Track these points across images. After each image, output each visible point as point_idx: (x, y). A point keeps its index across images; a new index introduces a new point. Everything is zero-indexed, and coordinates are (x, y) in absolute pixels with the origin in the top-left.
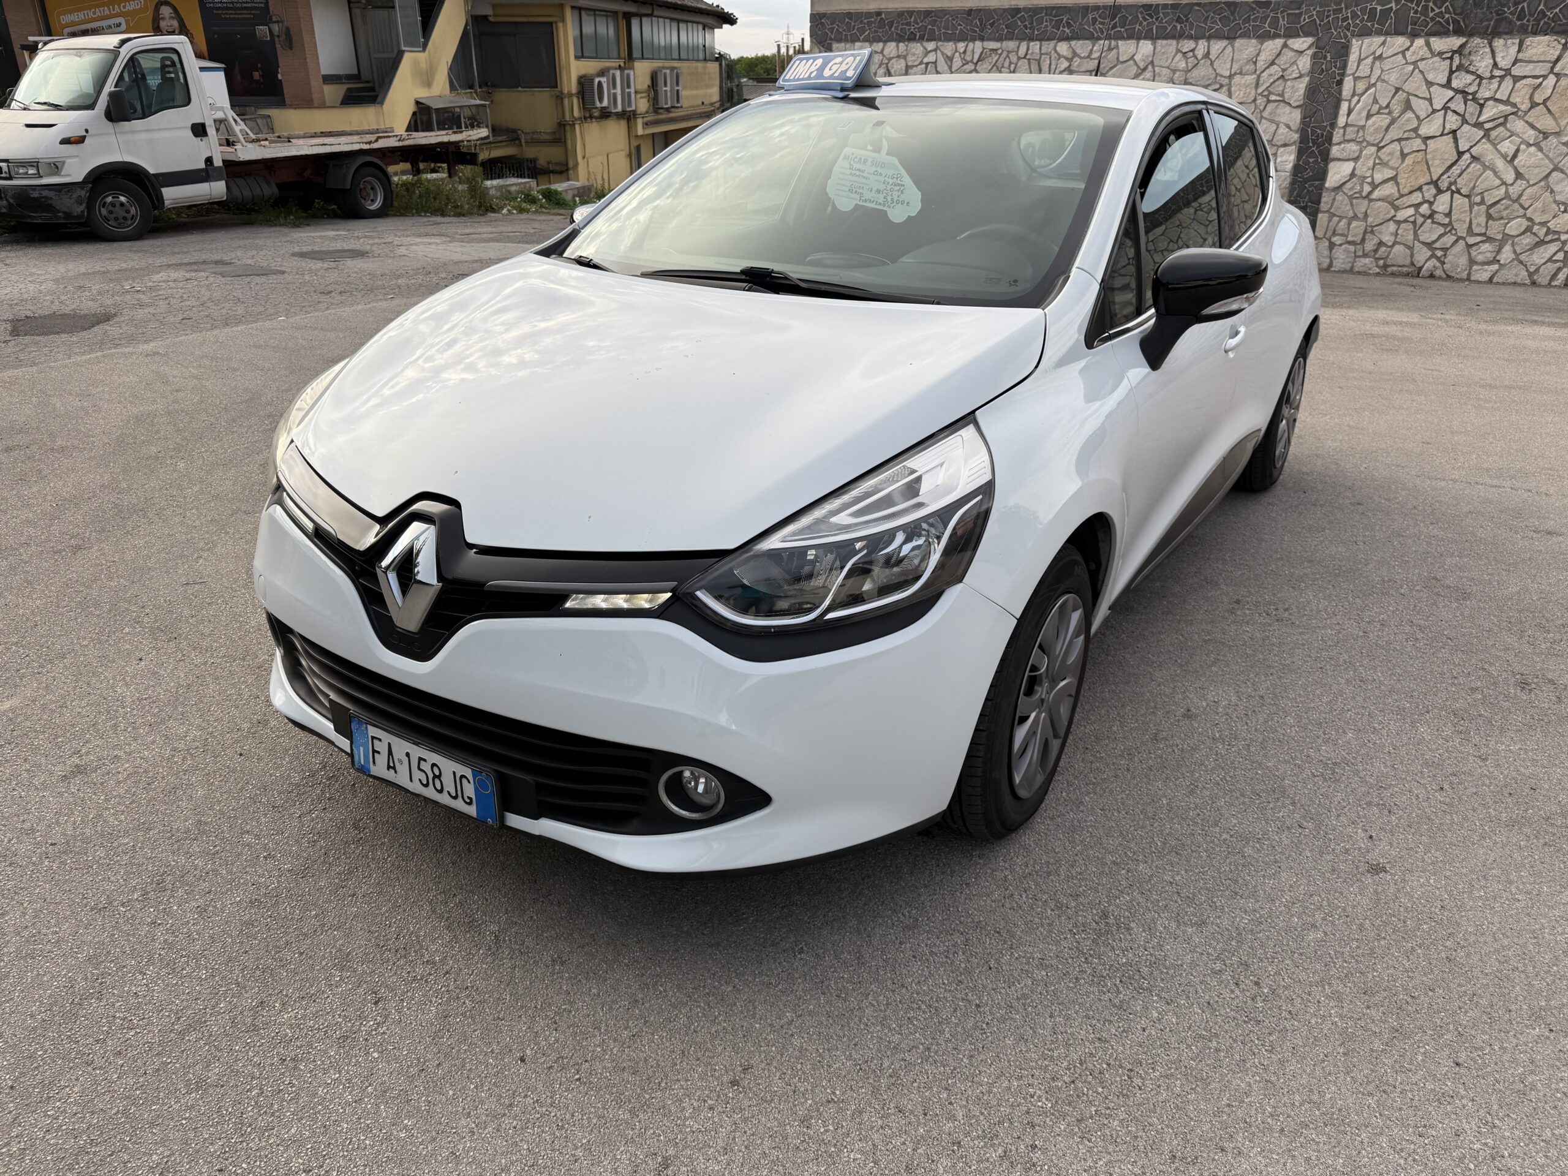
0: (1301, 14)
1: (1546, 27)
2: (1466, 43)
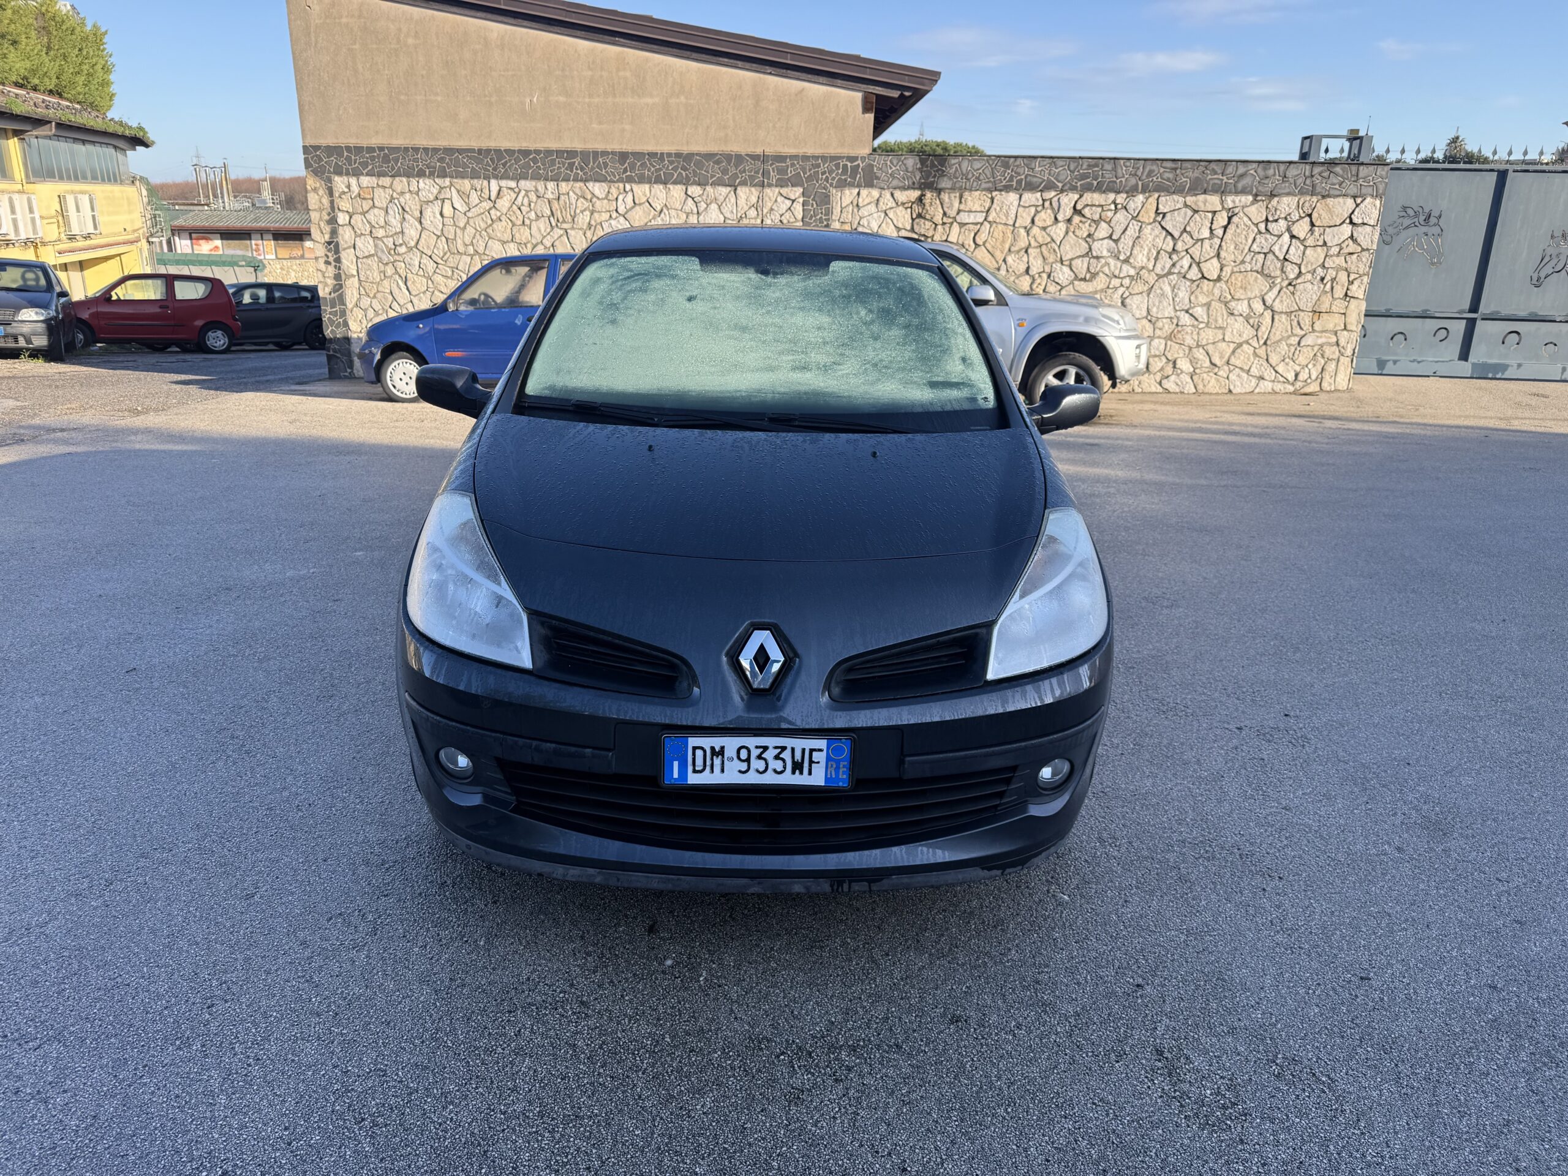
0: (788, 166)
1: (975, 185)
2: (923, 195)
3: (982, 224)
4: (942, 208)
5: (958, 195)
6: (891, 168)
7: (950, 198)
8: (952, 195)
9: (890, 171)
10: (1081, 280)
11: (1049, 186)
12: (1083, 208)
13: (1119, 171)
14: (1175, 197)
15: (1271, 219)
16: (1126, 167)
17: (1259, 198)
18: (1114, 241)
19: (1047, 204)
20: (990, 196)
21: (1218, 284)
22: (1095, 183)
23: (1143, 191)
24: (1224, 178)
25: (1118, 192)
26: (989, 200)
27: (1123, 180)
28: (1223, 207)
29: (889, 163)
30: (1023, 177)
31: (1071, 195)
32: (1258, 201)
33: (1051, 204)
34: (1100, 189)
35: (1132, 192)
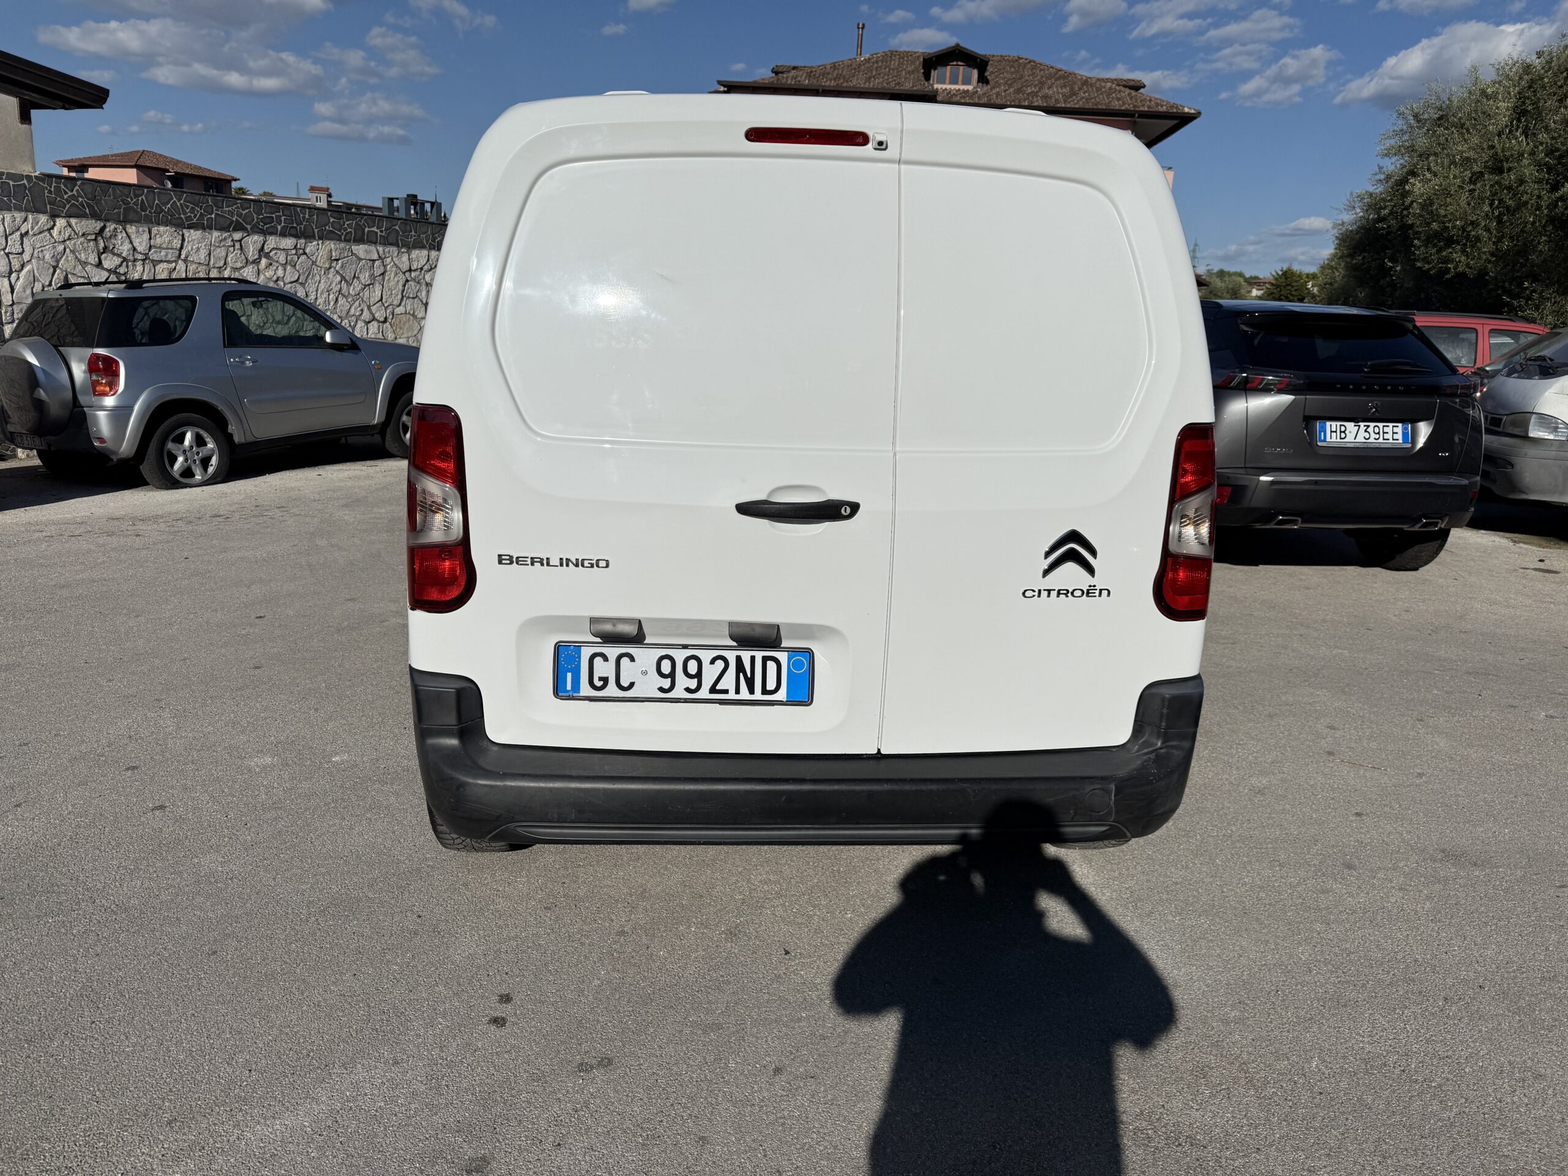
1: (164, 218)
2: (104, 227)
3: (176, 262)
4: (131, 243)
5: (147, 230)
6: (66, 193)
7: (138, 232)
8: (141, 229)
9: (66, 197)
10: (279, 323)
11: (239, 227)
12: (271, 251)
13: (297, 217)
14: (342, 245)
15: (413, 268)
16: (302, 213)
17: (403, 250)
18: (301, 284)
19: (237, 246)
20: (181, 233)
21: (385, 326)
22: (279, 227)
23: (320, 238)
24: (378, 231)
25: (297, 236)
26: (181, 237)
27: (302, 226)
28: (379, 257)
29: (62, 187)
30: (213, 216)
31: (256, 237)
32: (403, 253)
33: (241, 246)
34: (283, 234)
35: (309, 236)
